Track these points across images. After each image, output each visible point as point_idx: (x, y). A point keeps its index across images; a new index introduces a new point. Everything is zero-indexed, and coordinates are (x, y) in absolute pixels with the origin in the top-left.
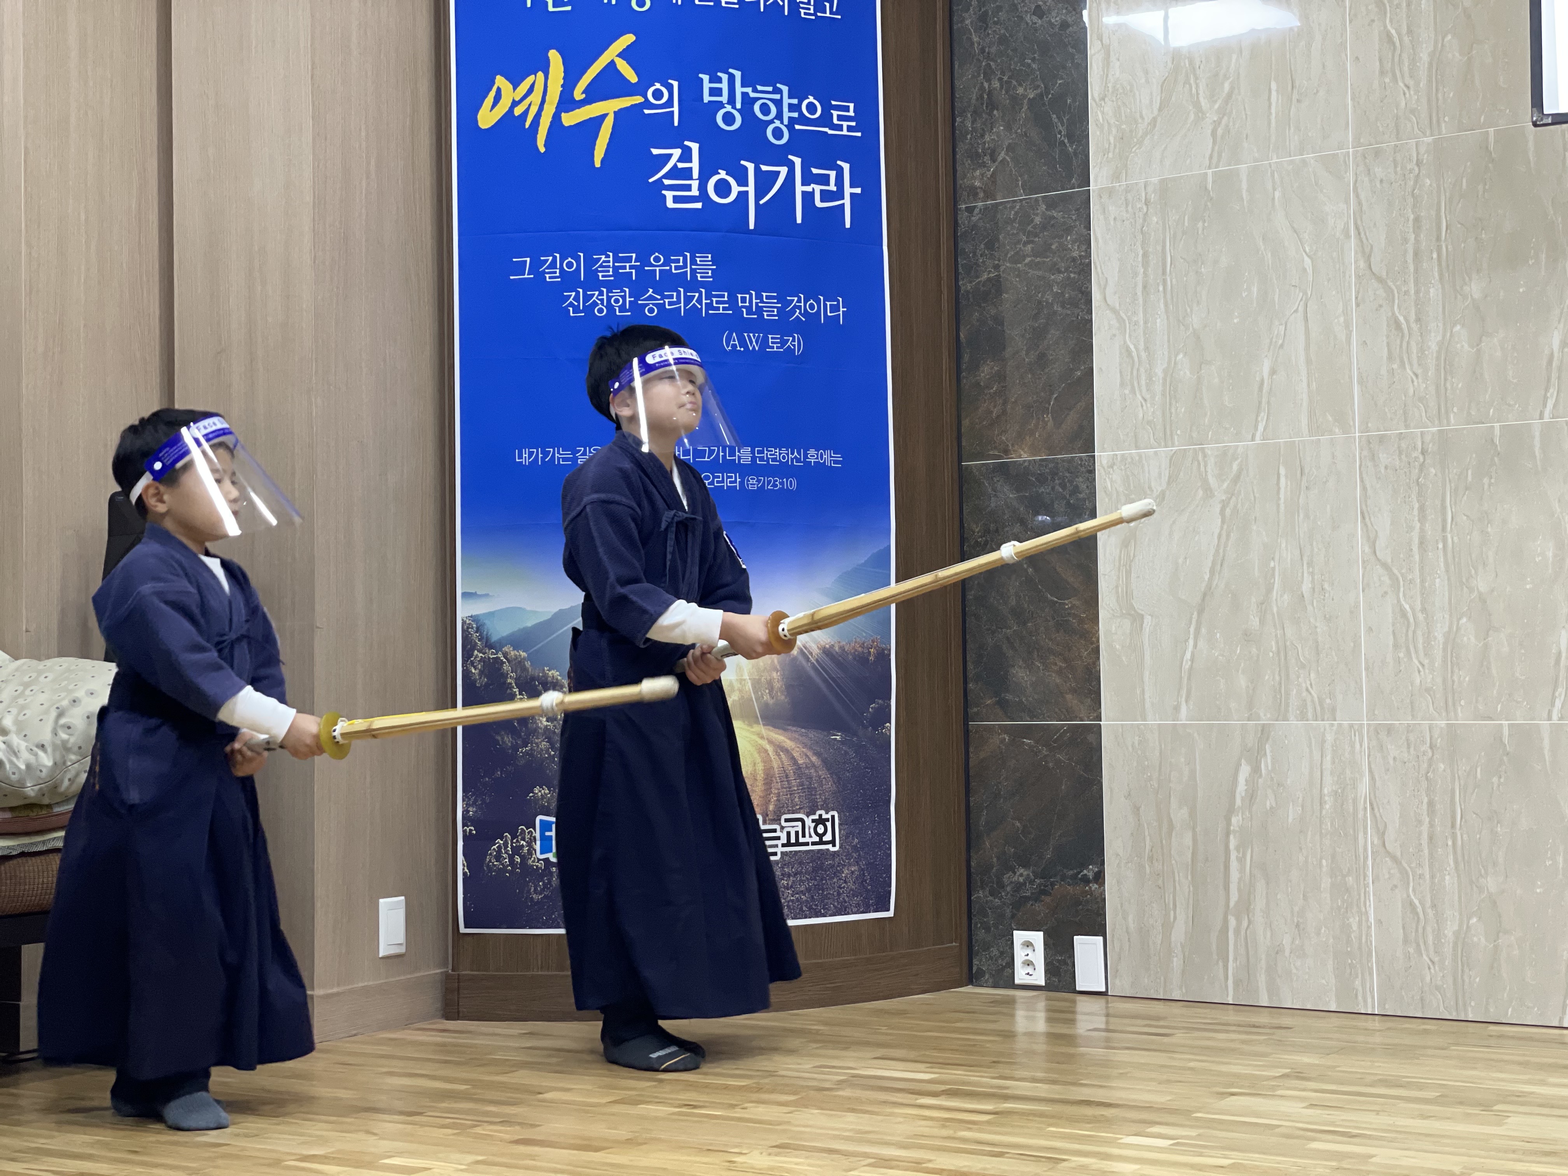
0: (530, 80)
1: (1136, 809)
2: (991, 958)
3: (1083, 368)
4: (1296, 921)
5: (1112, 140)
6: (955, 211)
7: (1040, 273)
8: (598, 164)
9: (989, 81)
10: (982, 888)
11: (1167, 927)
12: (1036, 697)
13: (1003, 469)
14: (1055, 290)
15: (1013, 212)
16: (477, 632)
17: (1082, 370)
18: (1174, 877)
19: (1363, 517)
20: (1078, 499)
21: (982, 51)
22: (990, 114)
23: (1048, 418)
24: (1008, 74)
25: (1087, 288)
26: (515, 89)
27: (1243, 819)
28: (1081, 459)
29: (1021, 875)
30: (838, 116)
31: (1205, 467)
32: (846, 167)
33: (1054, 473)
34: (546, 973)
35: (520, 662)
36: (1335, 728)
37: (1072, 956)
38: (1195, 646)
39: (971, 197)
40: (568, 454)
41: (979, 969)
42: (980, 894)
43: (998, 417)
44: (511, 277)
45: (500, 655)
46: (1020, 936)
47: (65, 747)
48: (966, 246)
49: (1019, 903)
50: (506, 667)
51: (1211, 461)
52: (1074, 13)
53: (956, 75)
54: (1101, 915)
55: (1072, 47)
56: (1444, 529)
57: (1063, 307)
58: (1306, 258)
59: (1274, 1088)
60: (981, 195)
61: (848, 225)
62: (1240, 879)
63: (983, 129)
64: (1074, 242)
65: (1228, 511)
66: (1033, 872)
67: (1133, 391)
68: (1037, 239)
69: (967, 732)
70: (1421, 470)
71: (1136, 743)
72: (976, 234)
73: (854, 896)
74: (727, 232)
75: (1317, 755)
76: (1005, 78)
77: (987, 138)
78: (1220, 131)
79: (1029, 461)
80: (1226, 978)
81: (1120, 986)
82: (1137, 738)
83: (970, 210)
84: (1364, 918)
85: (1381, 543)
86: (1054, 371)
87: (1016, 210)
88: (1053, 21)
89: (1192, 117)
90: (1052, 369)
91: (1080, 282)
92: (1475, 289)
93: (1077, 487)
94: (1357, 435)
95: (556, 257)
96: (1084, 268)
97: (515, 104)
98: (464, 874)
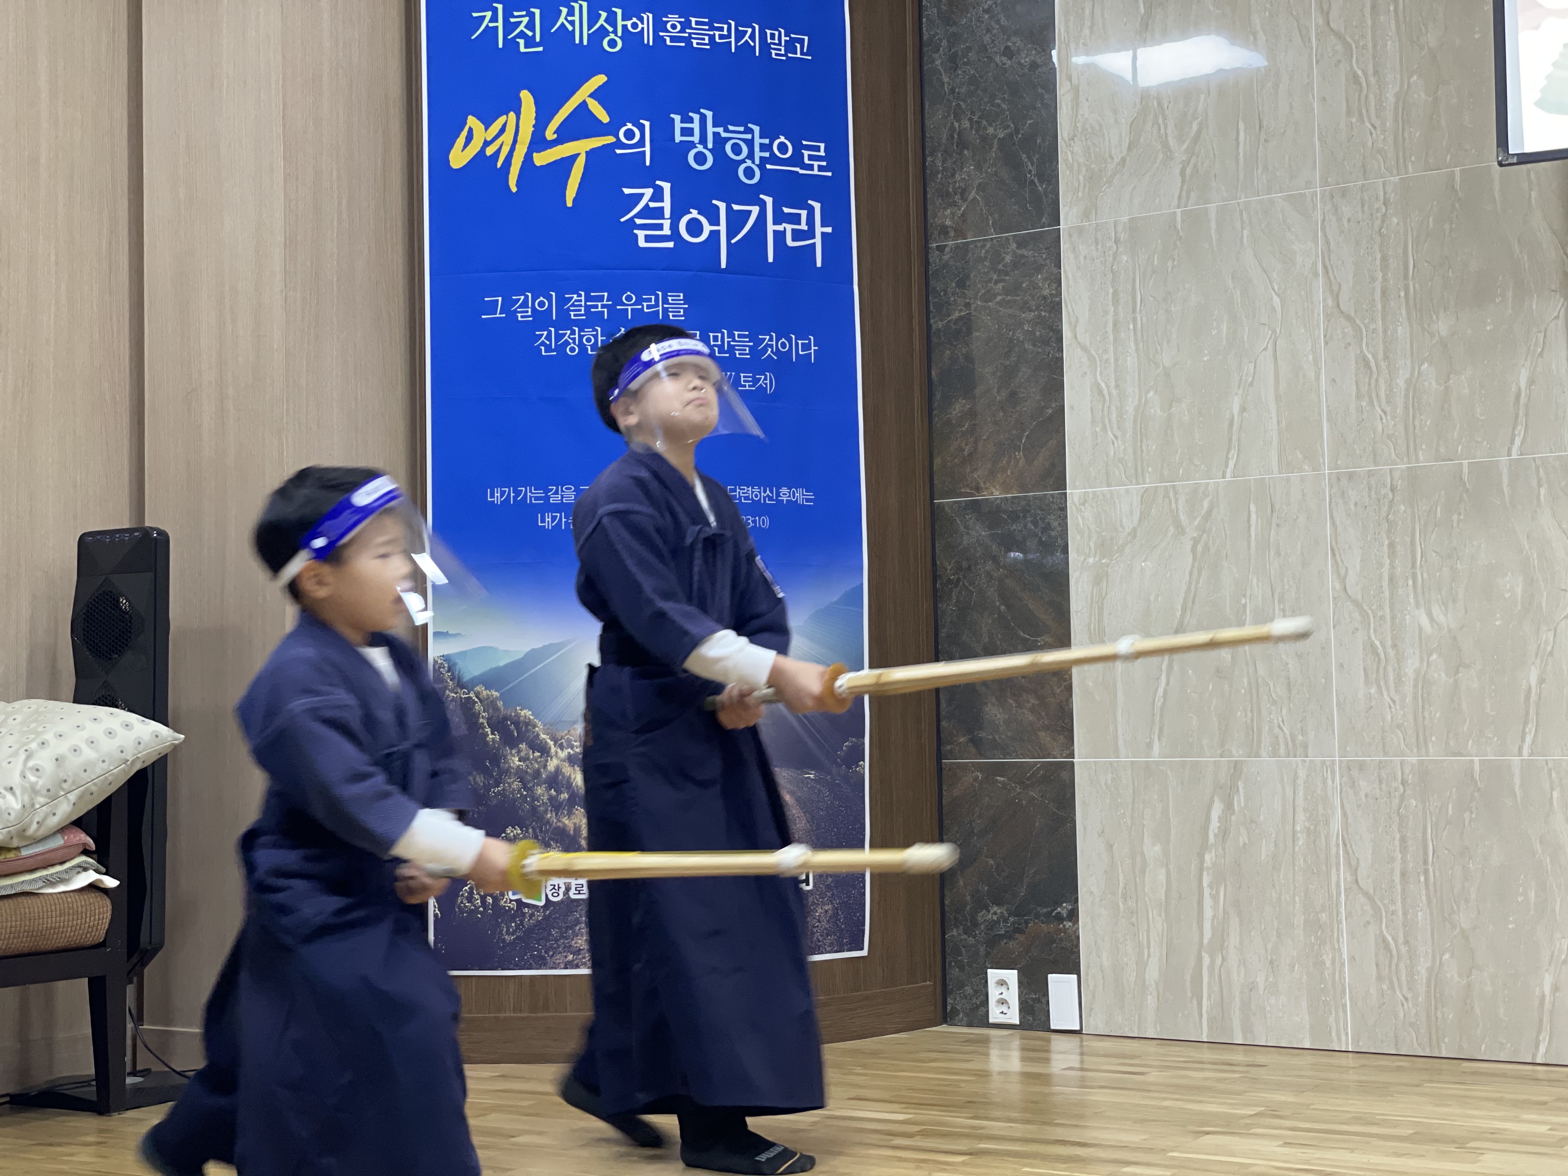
0: (502, 120)
1: (1110, 847)
2: (965, 997)
3: (1054, 405)
4: (1269, 958)
5: (1081, 178)
6: (926, 249)
7: (1010, 311)
8: (569, 204)
9: (959, 121)
10: (957, 927)
11: (1142, 965)
12: (1009, 734)
13: (975, 506)
14: (1026, 328)
15: (983, 251)
16: (448, 671)
17: (1053, 408)
18: (1148, 914)
19: (1334, 555)
20: (1050, 536)
21: (952, 91)
22: (961, 154)
23: (1020, 455)
24: (978, 114)
25: (1058, 326)
26: (486, 129)
27: (1216, 856)
28: (1052, 495)
29: (995, 913)
30: (809, 156)
31: (1176, 503)
32: (817, 206)
33: (1026, 511)
34: (519, 1015)
35: (492, 702)
36: (1307, 764)
37: (1046, 994)
38: (1168, 684)
39: (942, 236)
40: (540, 493)
41: (953, 1008)
42: (953, 933)
43: (970, 455)
44: (483, 317)
45: (472, 695)
46: (993, 975)
47: (34, 791)
48: (937, 285)
49: (992, 942)
50: (478, 707)
51: (1182, 500)
52: (1043, 54)
53: (927, 116)
54: (1075, 952)
55: (1043, 88)
56: (1413, 566)
57: (1034, 345)
58: (1275, 297)
59: (1248, 1126)
60: (952, 234)
61: (819, 264)
62: (1214, 917)
63: (954, 169)
64: (1045, 280)
65: (1200, 548)
66: (1007, 910)
67: (1104, 429)
68: (1007, 278)
69: (940, 769)
70: (1390, 507)
71: (1110, 782)
72: (947, 273)
73: (828, 935)
74: (698, 271)
75: (1289, 792)
76: (975, 118)
77: (958, 177)
78: (1188, 171)
79: (1001, 498)
80: (1201, 1015)
81: (1095, 1024)
82: (1110, 775)
83: (941, 249)
84: (1337, 955)
85: (1351, 579)
86: (1024, 409)
87: (987, 248)
88: (1023, 61)
89: (1161, 156)
90: (1023, 407)
91: (1051, 321)
92: (1442, 326)
93: (1049, 524)
94: (1327, 472)
95: (528, 296)
96: (1056, 308)
97: (487, 144)
98: (436, 915)
